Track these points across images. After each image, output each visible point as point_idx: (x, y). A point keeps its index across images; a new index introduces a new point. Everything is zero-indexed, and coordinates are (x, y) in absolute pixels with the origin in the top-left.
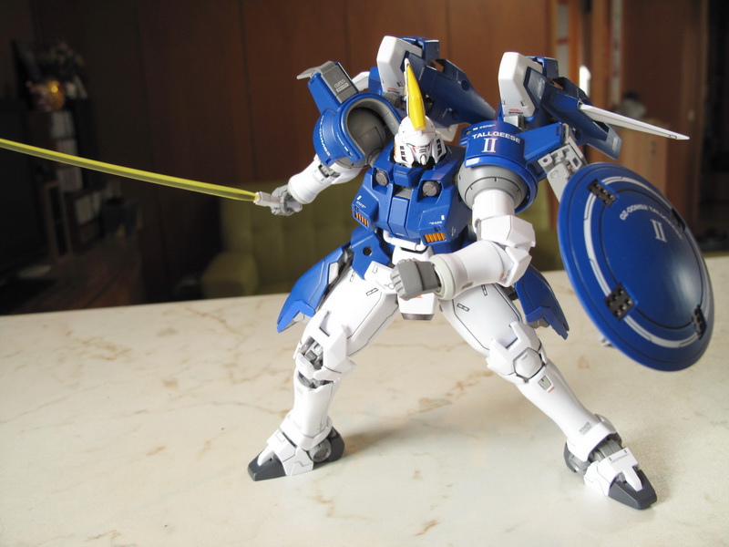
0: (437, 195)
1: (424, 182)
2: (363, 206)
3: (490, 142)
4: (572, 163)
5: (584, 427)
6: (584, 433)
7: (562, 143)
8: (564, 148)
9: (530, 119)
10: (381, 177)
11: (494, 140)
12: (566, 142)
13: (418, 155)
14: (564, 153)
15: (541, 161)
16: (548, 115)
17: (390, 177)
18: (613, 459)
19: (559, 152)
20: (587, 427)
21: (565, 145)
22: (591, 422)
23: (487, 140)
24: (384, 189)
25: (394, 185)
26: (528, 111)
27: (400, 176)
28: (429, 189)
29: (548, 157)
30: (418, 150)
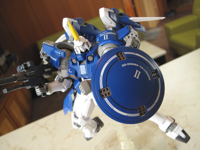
0: (93, 60)
1: (88, 57)
2: (71, 72)
3: (106, 36)
4: (135, 37)
5: (163, 122)
6: (163, 124)
7: (130, 31)
8: (131, 33)
9: (116, 28)
10: (74, 61)
11: (107, 35)
12: (131, 31)
13: (81, 49)
14: (132, 35)
15: (124, 39)
16: (122, 25)
17: (77, 59)
18: (175, 131)
19: (130, 35)
20: (164, 122)
21: (131, 32)
22: (165, 120)
23: (105, 36)
24: (76, 64)
25: (79, 61)
26: (114, 25)
27: (80, 57)
28: (90, 58)
29: (127, 37)
30: (80, 47)
